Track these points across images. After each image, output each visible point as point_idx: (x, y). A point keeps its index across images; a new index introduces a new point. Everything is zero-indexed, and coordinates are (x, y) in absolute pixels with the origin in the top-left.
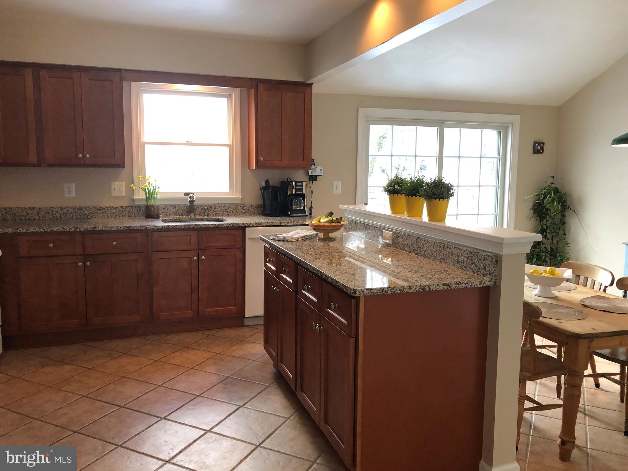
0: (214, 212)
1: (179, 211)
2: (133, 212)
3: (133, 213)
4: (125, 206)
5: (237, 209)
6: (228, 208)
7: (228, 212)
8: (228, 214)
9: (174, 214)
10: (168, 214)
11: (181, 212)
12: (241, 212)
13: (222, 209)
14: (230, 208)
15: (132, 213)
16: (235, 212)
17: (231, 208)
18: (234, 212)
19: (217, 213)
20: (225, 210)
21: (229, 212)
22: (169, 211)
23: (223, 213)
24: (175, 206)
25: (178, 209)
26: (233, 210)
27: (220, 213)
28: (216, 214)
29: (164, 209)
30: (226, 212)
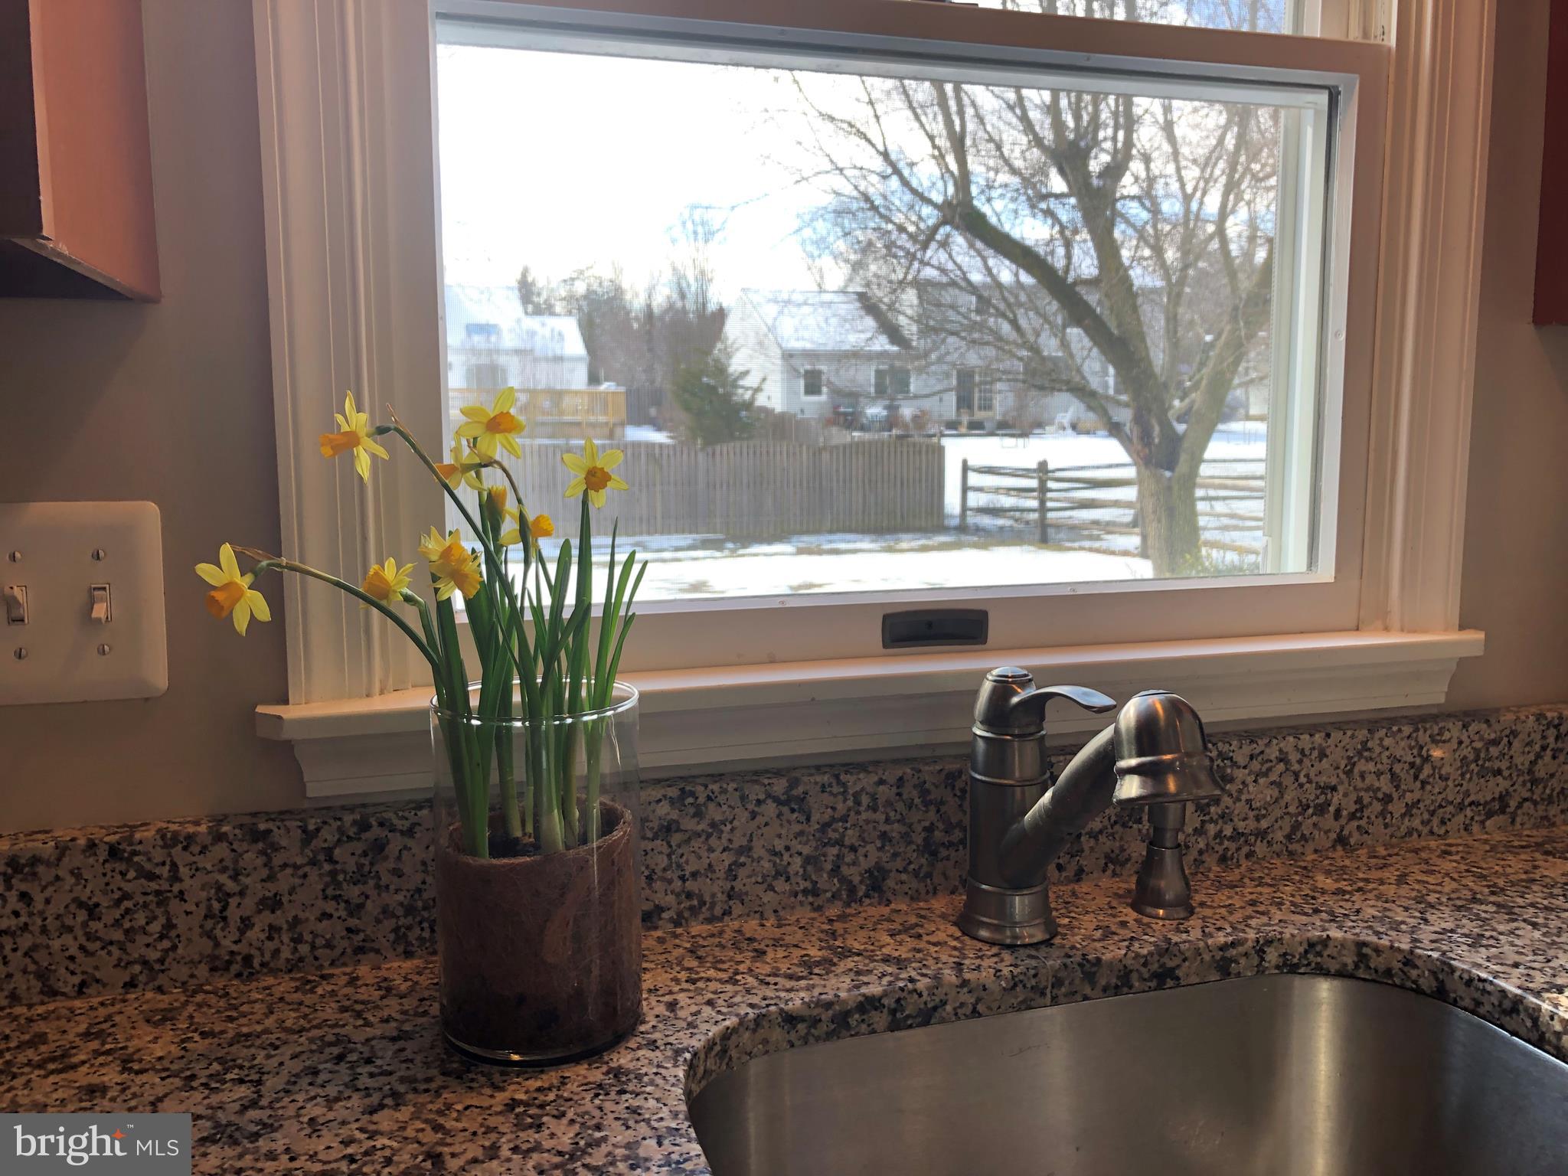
0: (1212, 829)
1: (839, 843)
2: (273, 904)
3: (279, 919)
4: (169, 840)
5: (1427, 770)
6: (1349, 773)
7: (1337, 815)
8: (1342, 840)
9: (780, 885)
10: (713, 888)
11: (871, 855)
12: (1461, 807)
13: (1288, 780)
14: (1362, 766)
15: (267, 918)
16: (1408, 813)
17: (1371, 766)
18: (1397, 808)
19: (1237, 835)
20: (1311, 793)
21: (1352, 816)
22: (728, 858)
23: (1296, 827)
24: (794, 783)
25: (825, 826)
26: (1385, 785)
27: (1262, 834)
28: (1233, 846)
29: (668, 829)
30: (1321, 810)
